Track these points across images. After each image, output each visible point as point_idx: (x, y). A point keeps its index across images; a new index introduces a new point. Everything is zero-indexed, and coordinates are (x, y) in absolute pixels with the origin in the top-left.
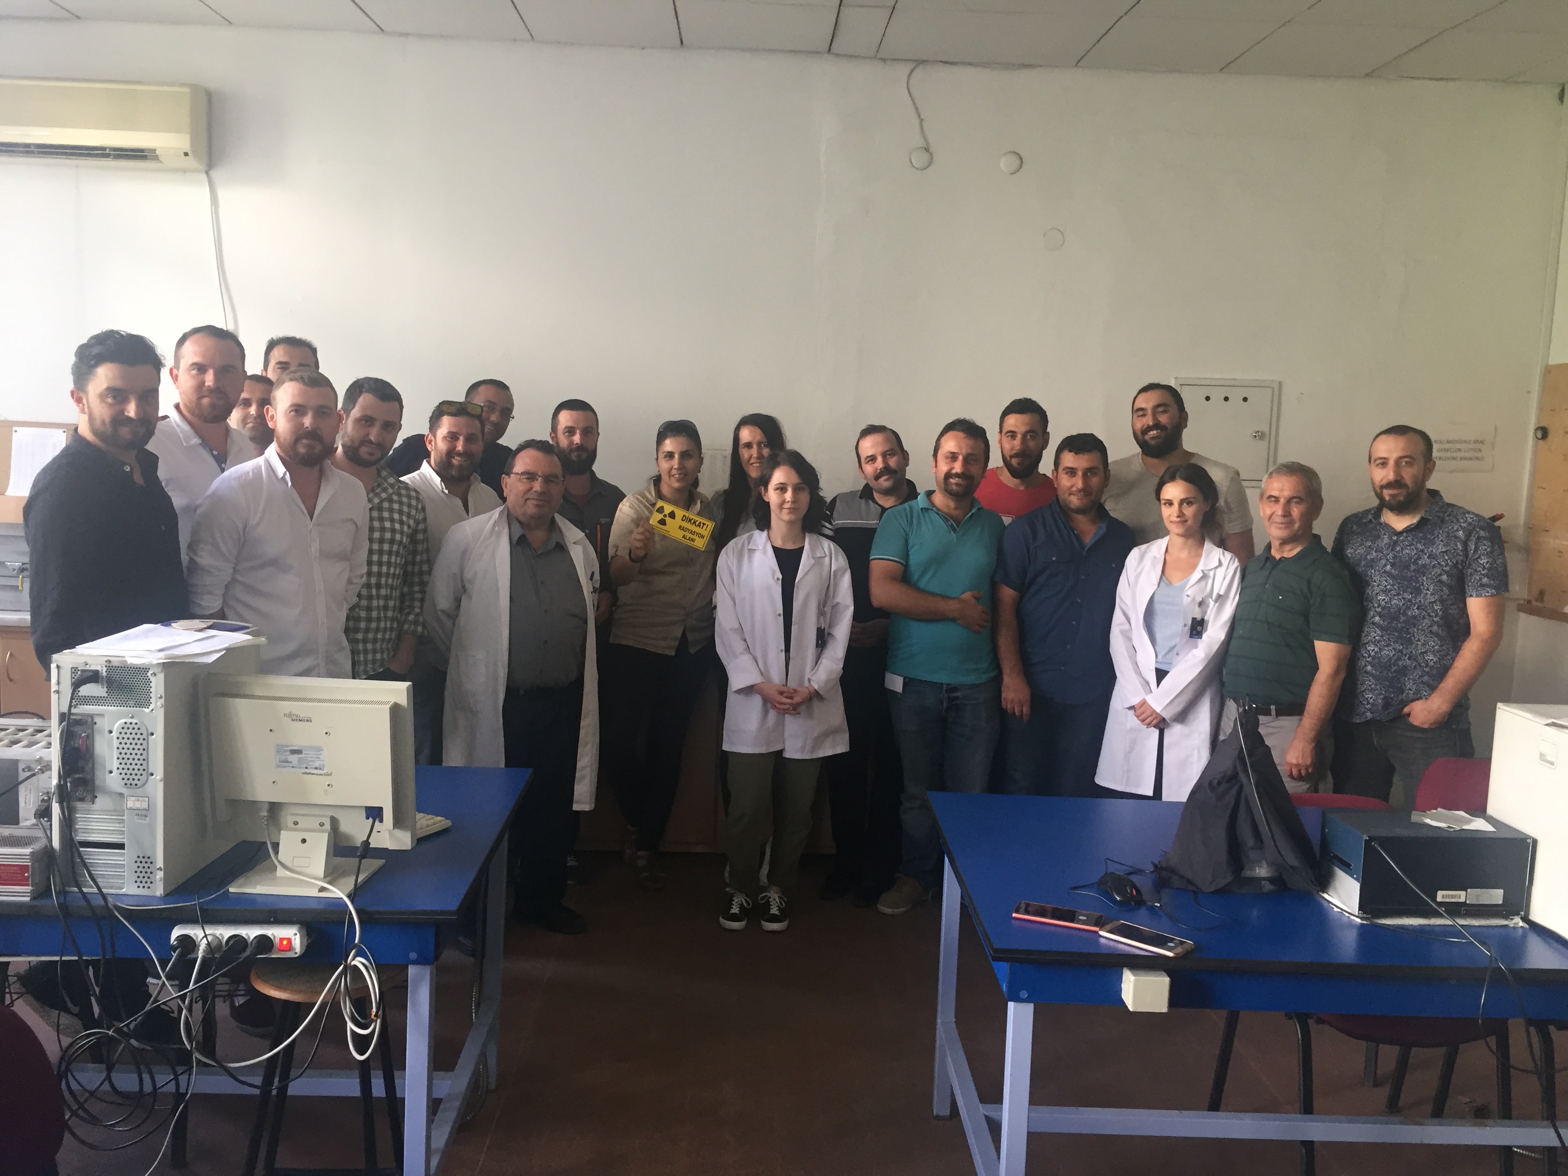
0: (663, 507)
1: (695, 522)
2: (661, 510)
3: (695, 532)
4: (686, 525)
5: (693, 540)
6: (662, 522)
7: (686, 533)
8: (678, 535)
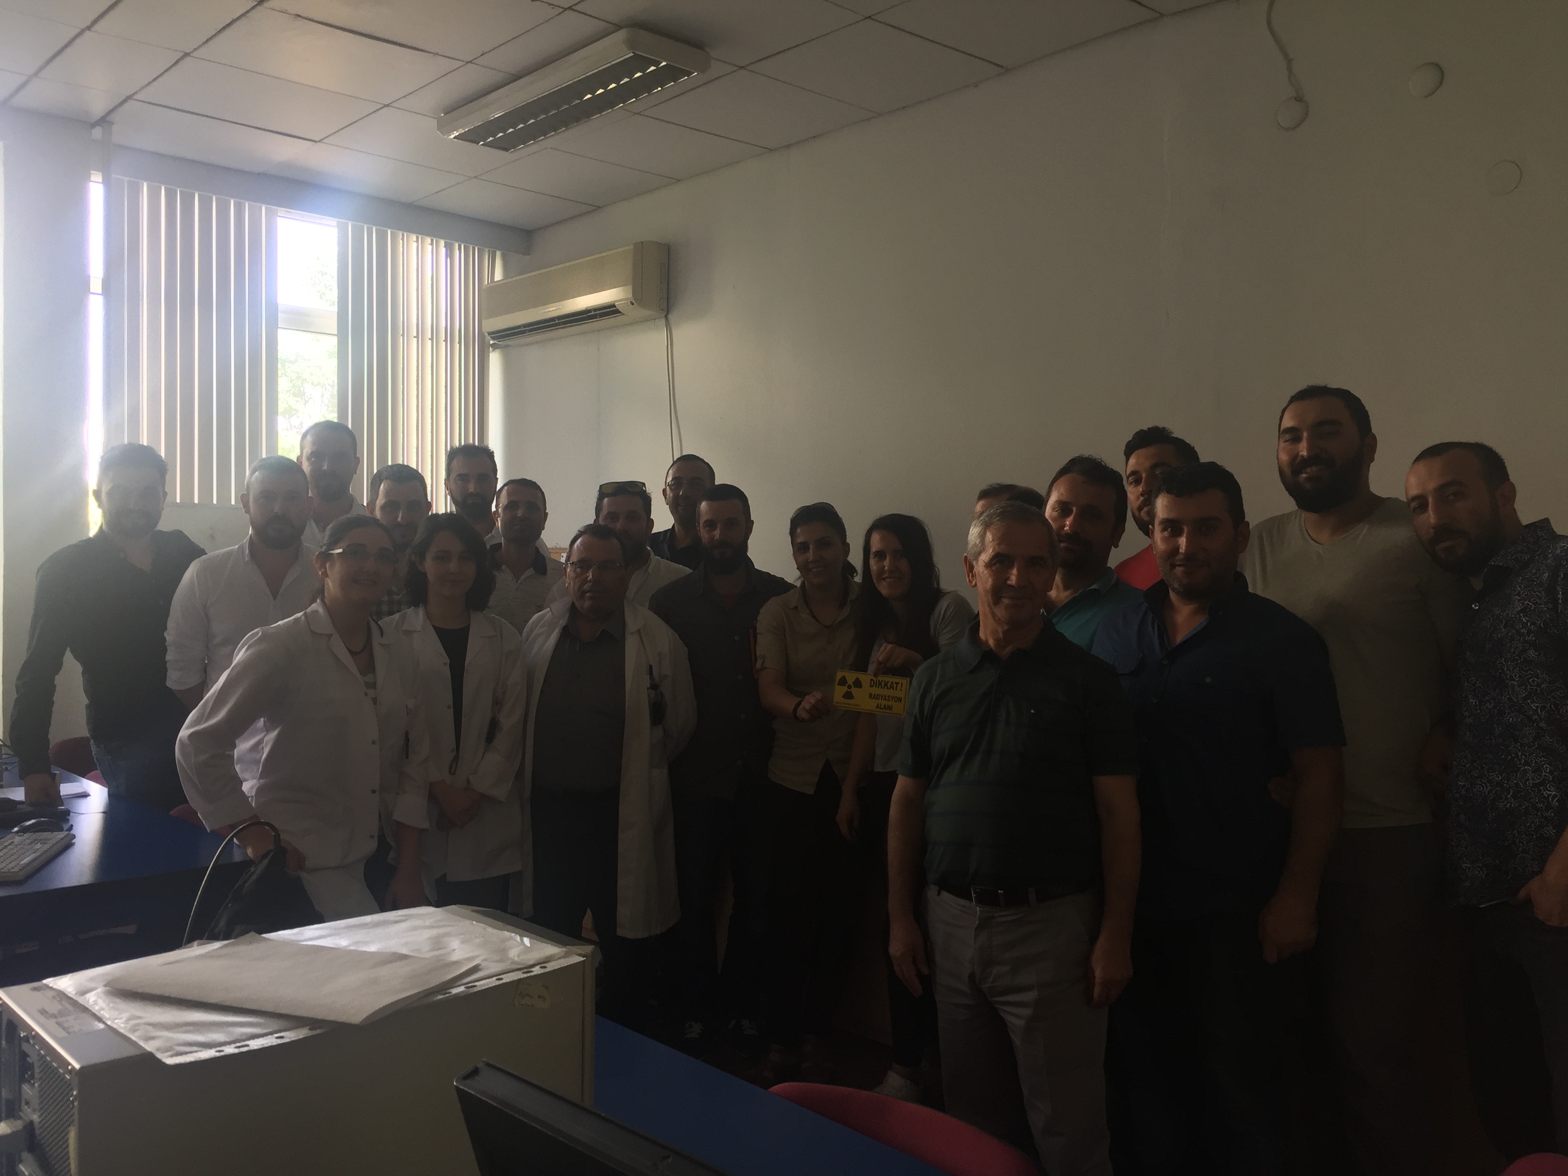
0: (844, 677)
1: (886, 685)
2: (843, 682)
3: (889, 696)
4: (875, 691)
5: (890, 708)
6: (848, 696)
7: (880, 701)
8: (869, 705)
